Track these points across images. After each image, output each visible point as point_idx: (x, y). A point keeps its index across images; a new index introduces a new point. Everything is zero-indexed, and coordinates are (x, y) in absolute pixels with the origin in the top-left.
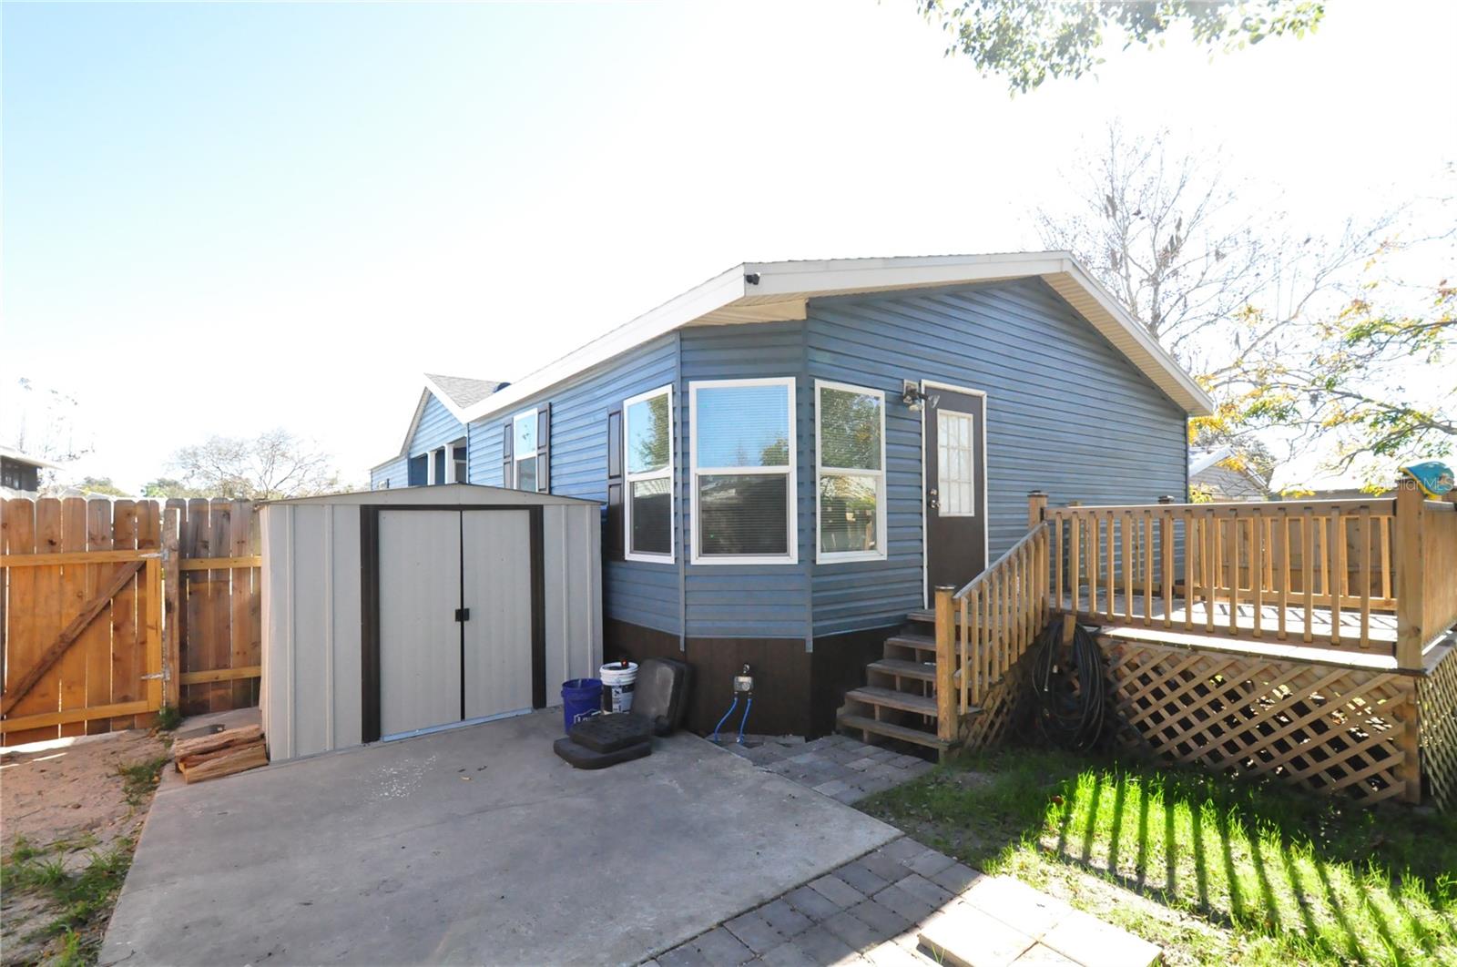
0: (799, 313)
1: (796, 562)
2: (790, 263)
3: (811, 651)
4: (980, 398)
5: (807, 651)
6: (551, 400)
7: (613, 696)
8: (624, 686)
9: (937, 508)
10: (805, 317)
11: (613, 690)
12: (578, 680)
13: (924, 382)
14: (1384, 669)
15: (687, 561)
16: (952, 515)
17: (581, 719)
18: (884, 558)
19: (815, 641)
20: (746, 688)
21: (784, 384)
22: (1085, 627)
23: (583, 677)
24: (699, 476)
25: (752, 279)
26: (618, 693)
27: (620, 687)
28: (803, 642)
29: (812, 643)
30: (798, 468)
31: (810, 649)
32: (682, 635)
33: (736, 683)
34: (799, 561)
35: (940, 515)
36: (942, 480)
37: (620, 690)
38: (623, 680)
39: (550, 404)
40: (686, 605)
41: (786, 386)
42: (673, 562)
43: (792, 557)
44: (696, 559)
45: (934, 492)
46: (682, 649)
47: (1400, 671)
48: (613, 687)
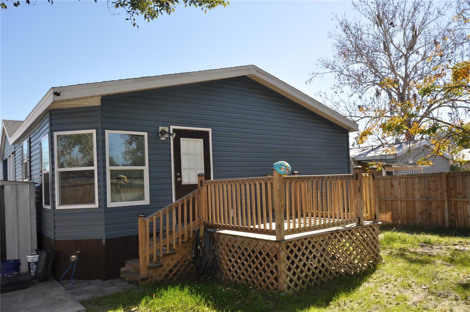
0: (97, 102)
1: (98, 207)
2: (79, 85)
3: (104, 244)
4: (207, 133)
5: (103, 244)
6: (30, 137)
7: (31, 267)
8: (35, 262)
9: (181, 181)
10: (100, 104)
11: (31, 264)
12: (11, 260)
13: (172, 127)
14: (273, 241)
15: (54, 208)
16: (190, 183)
17: (7, 276)
18: (148, 203)
19: (106, 240)
20: (73, 260)
21: (91, 132)
22: (209, 229)
23: (14, 259)
24: (59, 172)
25: (57, 94)
26: (33, 265)
27: (34, 262)
28: (101, 240)
29: (105, 241)
30: (98, 168)
31: (104, 243)
32: (53, 239)
33: (71, 258)
34: (99, 206)
35: (183, 183)
36: (184, 169)
37: (34, 264)
38: (34, 260)
39: (30, 138)
40: (55, 227)
41: (92, 134)
42: (50, 209)
43: (96, 205)
44: (58, 207)
45: (178, 174)
46: (53, 245)
47: (276, 242)
48: (31, 263)
